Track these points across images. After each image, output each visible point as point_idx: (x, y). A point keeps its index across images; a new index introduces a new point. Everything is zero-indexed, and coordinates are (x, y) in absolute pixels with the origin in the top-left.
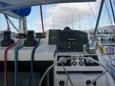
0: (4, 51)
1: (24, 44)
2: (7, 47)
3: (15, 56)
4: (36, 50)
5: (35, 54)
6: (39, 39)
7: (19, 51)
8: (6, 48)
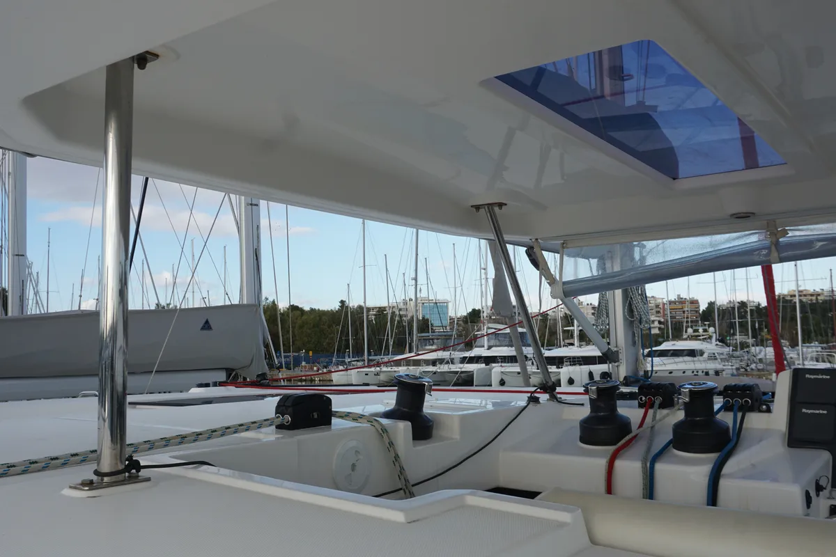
0: (602, 463)
1: (671, 437)
2: (612, 449)
3: (645, 485)
4: (727, 469)
5: (724, 484)
6: (740, 415)
7: (660, 467)
8: (611, 453)
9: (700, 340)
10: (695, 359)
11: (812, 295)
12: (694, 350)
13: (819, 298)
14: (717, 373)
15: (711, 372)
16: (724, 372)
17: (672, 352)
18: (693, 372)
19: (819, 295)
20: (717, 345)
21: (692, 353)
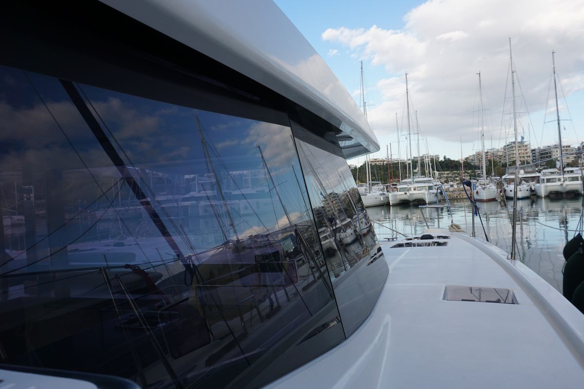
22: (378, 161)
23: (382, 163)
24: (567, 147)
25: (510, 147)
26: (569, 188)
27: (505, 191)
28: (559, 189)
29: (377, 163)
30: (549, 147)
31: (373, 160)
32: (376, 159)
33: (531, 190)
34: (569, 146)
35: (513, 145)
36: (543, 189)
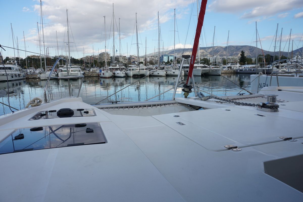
9: (12, 64)
10: (12, 70)
11: (37, 57)
12: (11, 67)
13: (39, 58)
14: (19, 75)
15: (17, 75)
16: (21, 75)
17: (2, 68)
18: (11, 75)
19: (39, 57)
20: (18, 66)
21: (10, 68)
22: (35, 57)
23: (38, 57)
24: (125, 57)
25: (102, 55)
26: (141, 73)
27: (115, 73)
28: (137, 73)
29: (35, 58)
30: (118, 56)
31: (33, 56)
32: (34, 56)
33: (126, 74)
34: (126, 57)
35: (103, 54)
36: (131, 73)
